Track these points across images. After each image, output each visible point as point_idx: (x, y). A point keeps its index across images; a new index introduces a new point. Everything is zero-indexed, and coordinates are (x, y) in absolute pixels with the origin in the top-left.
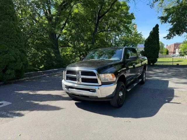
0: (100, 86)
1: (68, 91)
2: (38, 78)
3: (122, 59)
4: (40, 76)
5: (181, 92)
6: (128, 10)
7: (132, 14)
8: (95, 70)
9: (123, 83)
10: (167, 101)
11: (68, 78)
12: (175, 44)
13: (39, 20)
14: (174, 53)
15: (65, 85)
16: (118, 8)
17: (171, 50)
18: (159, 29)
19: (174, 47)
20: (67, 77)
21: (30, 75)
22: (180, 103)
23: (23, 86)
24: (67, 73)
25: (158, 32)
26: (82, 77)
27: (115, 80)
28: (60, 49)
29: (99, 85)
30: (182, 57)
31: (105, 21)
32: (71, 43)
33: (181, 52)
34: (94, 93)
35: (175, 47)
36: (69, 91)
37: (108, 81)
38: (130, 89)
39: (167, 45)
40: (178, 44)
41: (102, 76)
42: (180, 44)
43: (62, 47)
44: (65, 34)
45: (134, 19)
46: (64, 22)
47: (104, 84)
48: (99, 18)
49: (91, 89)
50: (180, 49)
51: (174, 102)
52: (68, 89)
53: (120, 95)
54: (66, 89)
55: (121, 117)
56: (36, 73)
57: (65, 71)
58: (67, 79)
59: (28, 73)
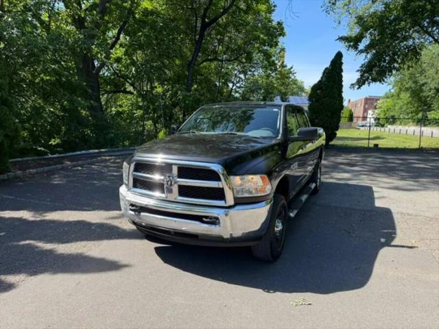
0: (230, 207)
1: (137, 220)
2: (47, 172)
3: (280, 135)
4: (51, 167)
5: (408, 217)
6: (270, 13)
7: (279, 24)
8: (219, 164)
9: (283, 197)
10: (383, 240)
11: (139, 183)
12: (367, 100)
13: (50, 21)
14: (365, 118)
15: (129, 201)
16: (247, 7)
17: (358, 112)
18: (342, 63)
19: (364, 107)
20: (134, 179)
21: (24, 167)
22: (414, 247)
23: (5, 196)
24: (136, 170)
25: (342, 71)
26: (179, 183)
27: (268, 192)
28: (103, 98)
29: (227, 205)
30: (383, 129)
31: (217, 35)
32: (132, 85)
33: (379, 119)
34: (213, 227)
35: (367, 106)
36: (140, 218)
37: (250, 196)
38: (295, 212)
39: (349, 101)
40: (373, 99)
41: (237, 180)
42: (379, 100)
43: (107, 92)
44: (118, 60)
45: (283, 36)
46: (115, 32)
47: (240, 202)
48: (205, 26)
49: (206, 217)
50: (376, 111)
51: (399, 244)
52: (140, 212)
53: (276, 229)
54: (133, 213)
55: (286, 292)
56: (41, 160)
57: (129, 164)
58: (135, 186)
59: (19, 159)
